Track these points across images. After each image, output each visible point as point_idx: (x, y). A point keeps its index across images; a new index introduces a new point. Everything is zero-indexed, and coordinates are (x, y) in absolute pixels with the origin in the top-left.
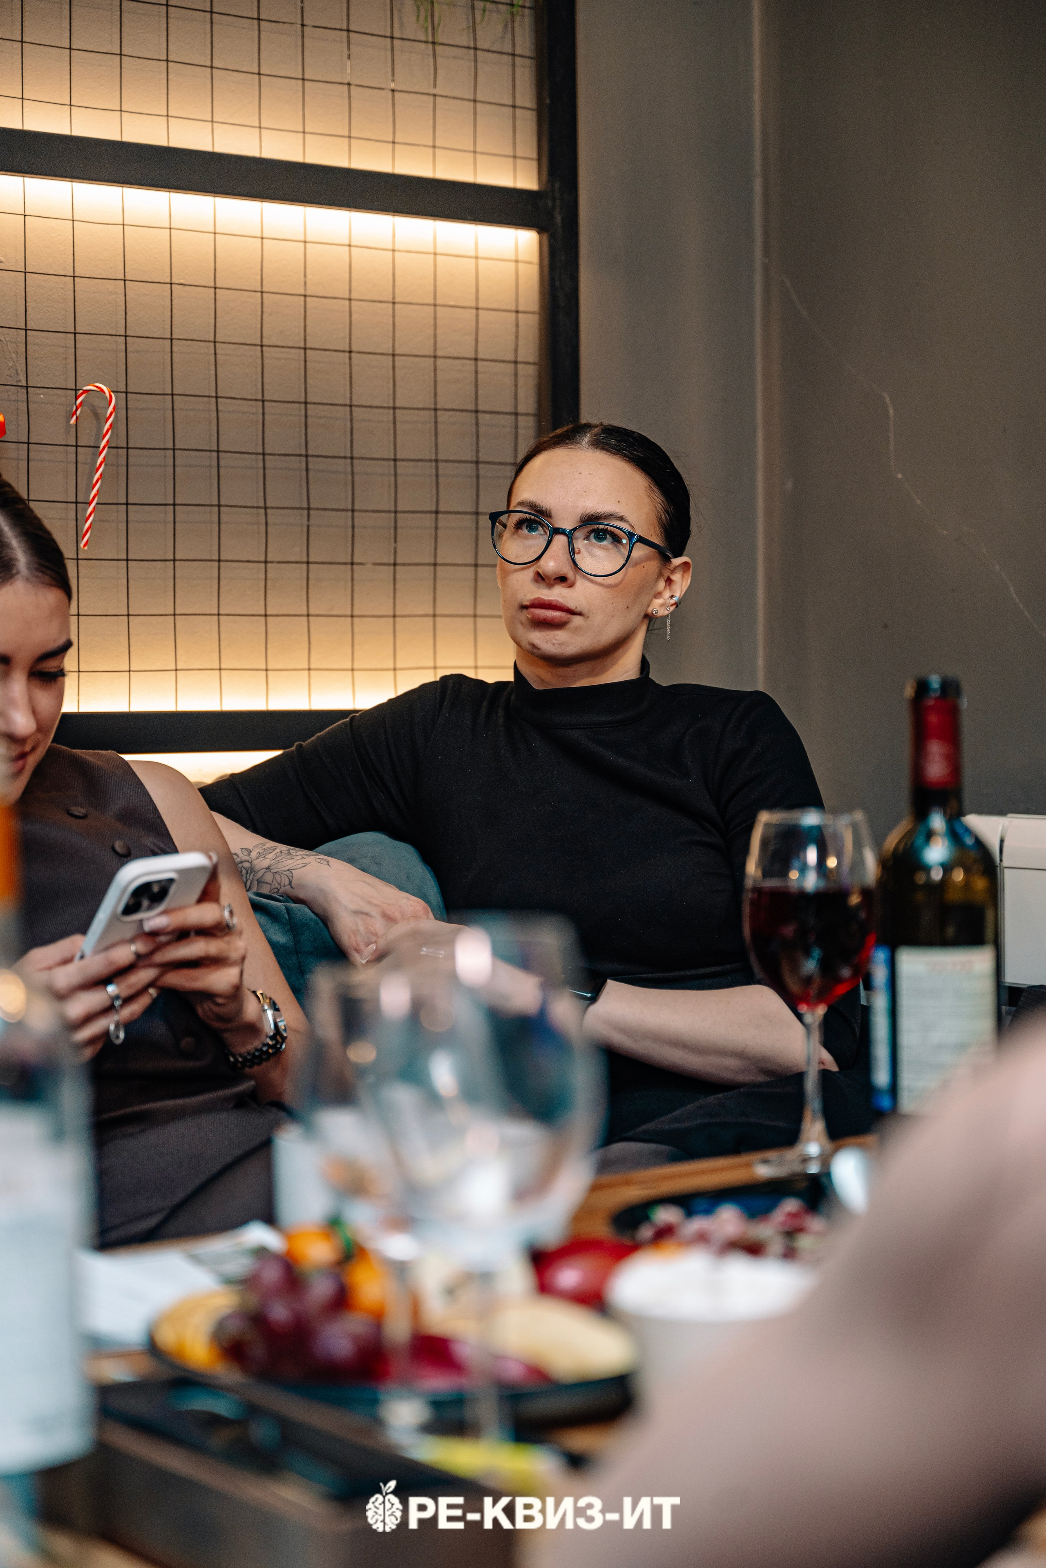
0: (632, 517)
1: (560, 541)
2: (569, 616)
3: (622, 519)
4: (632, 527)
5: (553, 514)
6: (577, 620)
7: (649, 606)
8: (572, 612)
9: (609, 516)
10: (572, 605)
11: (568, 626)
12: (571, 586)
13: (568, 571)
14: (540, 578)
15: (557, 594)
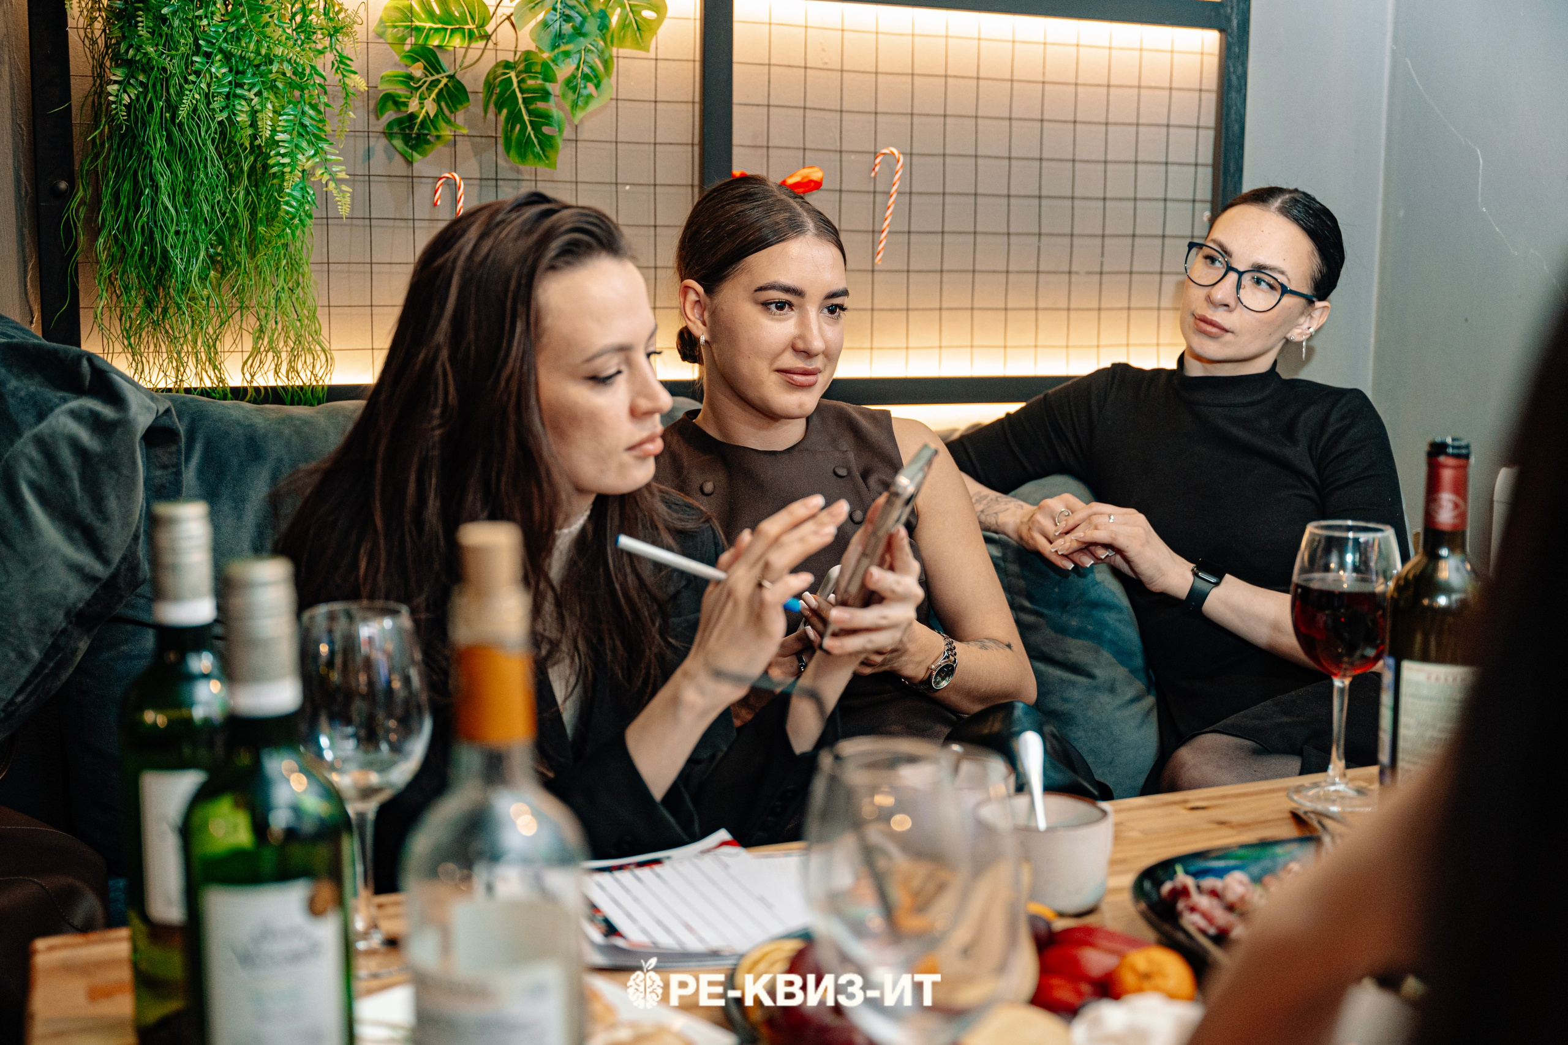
0: (1290, 273)
1: (1233, 277)
2: (1222, 332)
3: (1282, 273)
4: (1289, 280)
5: (1233, 256)
6: (1229, 336)
7: (1288, 332)
8: (1227, 331)
9: (1273, 269)
10: (1227, 326)
11: (1220, 339)
12: (1231, 311)
13: (1232, 302)
14: (1209, 300)
15: (1220, 316)
